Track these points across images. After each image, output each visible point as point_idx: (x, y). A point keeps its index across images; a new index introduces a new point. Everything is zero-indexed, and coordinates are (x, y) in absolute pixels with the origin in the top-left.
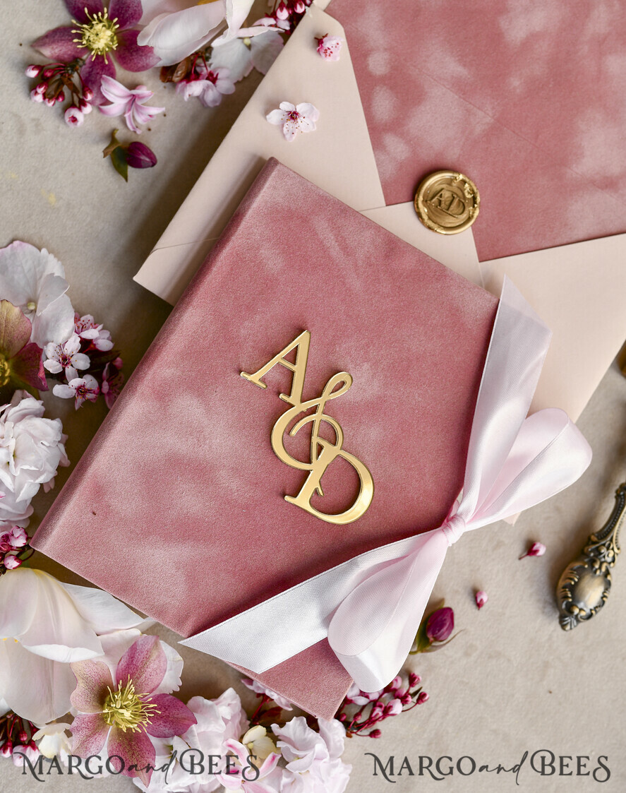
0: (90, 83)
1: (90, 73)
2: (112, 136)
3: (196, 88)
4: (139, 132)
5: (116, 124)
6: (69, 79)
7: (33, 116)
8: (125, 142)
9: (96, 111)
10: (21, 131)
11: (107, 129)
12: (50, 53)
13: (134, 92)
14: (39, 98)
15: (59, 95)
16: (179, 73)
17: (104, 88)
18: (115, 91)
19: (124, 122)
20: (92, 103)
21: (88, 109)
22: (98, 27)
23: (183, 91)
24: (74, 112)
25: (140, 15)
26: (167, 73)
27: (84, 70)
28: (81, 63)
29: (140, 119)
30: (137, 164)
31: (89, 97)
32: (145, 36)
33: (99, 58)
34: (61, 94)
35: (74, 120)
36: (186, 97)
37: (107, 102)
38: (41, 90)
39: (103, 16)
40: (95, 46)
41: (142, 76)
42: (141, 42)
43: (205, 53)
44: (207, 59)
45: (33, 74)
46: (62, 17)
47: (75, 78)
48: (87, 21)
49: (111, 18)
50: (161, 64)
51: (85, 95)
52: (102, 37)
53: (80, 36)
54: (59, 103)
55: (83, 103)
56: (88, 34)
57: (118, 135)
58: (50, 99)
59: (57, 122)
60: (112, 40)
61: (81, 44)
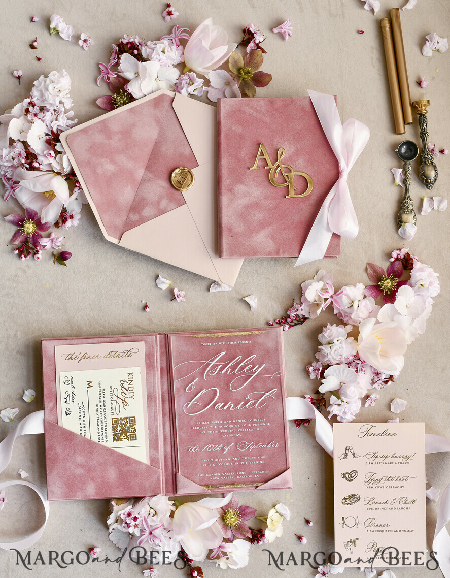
0: (36, 243)
1: (34, 240)
2: (53, 255)
3: (69, 223)
4: (60, 248)
5: (52, 250)
6: (29, 247)
7: (25, 265)
8: (58, 254)
9: (43, 250)
10: (25, 272)
11: (51, 254)
12: (17, 242)
13: (51, 238)
14: (24, 258)
15: (29, 253)
16: (60, 223)
17: (40, 243)
18: (44, 241)
19: (53, 248)
20: (40, 249)
21: (40, 252)
22: (27, 225)
23: (65, 227)
24: (37, 256)
25: (37, 213)
26: (57, 225)
27: (31, 241)
28: (29, 239)
29: (58, 244)
30: (66, 259)
31: (38, 248)
32: (43, 219)
33: (33, 234)
34: (30, 253)
35: (39, 258)
36: (67, 228)
37: (45, 246)
38: (23, 256)
39: (26, 221)
40: (30, 232)
41: (50, 230)
42: (43, 222)
43: (64, 210)
44: (66, 211)
45: (17, 252)
46: (14, 229)
47: (31, 245)
48: (23, 226)
49: (29, 220)
50: (53, 224)
51: (36, 249)
52: (30, 227)
53: (24, 232)
54: (30, 255)
55: (38, 252)
56: (25, 229)
57: (55, 253)
58: (27, 257)
59: (34, 262)
60: (34, 226)
61: (25, 234)
